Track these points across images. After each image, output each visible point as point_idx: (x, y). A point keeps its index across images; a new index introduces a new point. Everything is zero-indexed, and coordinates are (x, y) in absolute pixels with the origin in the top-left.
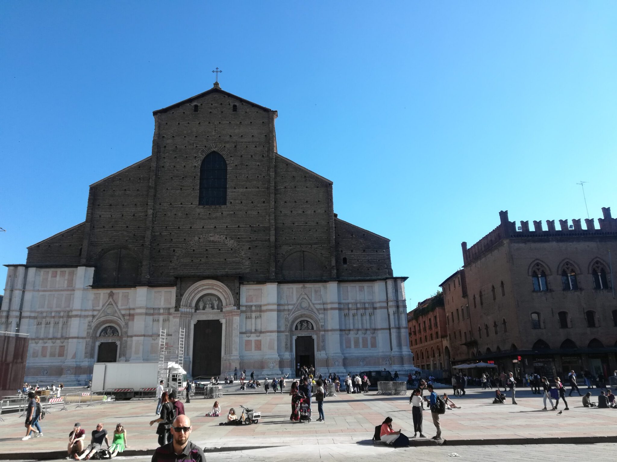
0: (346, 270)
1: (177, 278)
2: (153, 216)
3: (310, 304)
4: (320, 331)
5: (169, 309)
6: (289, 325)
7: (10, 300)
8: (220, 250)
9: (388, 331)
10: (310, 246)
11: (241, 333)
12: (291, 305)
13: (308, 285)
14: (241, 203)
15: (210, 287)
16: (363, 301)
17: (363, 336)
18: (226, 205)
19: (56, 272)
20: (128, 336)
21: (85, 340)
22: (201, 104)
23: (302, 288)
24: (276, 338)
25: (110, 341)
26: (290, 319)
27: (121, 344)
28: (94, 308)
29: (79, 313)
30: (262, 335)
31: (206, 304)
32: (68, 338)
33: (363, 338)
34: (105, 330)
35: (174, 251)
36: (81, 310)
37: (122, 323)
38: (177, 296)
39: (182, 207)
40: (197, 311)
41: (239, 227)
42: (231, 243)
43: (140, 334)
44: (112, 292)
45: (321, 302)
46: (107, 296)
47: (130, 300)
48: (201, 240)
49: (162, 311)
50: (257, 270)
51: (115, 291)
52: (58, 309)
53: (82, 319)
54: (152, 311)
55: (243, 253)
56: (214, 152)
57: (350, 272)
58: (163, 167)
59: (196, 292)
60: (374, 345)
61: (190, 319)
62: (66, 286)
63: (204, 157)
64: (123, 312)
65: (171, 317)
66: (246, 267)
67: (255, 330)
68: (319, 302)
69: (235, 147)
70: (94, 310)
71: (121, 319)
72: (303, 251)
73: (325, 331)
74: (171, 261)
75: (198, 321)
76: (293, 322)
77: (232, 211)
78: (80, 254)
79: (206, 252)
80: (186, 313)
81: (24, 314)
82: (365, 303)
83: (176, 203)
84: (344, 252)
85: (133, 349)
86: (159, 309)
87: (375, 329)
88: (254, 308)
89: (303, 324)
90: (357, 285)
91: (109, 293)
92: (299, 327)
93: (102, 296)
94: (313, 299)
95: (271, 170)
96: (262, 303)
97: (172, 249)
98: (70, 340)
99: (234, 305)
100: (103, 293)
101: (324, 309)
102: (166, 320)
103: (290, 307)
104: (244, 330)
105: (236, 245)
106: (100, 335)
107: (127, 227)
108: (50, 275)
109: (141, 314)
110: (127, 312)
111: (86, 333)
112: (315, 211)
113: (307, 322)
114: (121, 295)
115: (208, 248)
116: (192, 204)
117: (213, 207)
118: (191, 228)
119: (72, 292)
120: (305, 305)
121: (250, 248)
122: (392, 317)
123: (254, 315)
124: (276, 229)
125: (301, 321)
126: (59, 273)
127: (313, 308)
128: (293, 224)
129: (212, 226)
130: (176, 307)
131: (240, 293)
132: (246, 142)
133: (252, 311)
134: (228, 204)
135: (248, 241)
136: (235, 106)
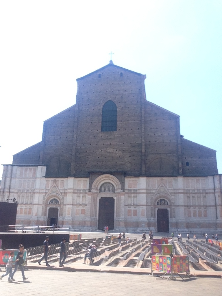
0: (189, 169)
1: (89, 173)
2: (77, 138)
3: (166, 189)
4: (172, 206)
5: (85, 190)
6: (153, 202)
7: (5, 183)
8: (113, 157)
9: (215, 207)
10: (166, 155)
11: (125, 205)
12: (155, 190)
13: (164, 178)
14: (125, 129)
15: (108, 178)
16: (199, 189)
17: (199, 210)
18: (116, 131)
19: (27, 168)
20: (64, 205)
21: (42, 206)
22: (103, 74)
23: (161, 180)
24: (145, 209)
25: (55, 207)
26: (153, 198)
27: (60, 209)
28: (46, 189)
29: (38, 191)
30: (137, 207)
31: (106, 188)
32: (33, 205)
33: (199, 211)
34: (52, 201)
35: (88, 158)
36: (40, 189)
37: (61, 198)
38: (89, 183)
39: (92, 133)
40: (101, 192)
41: (124, 144)
42: (119, 153)
43: (70, 203)
44: (55, 180)
45: (173, 188)
46: (53, 182)
47: (65, 185)
48: (102, 152)
49: (82, 191)
50: (134, 169)
51: (57, 179)
52: (28, 188)
53: (40, 194)
54: (76, 191)
55: (126, 159)
56: (110, 100)
57: (191, 171)
58: (82, 110)
59: (100, 181)
60: (206, 216)
61: (97, 196)
62: (32, 176)
63: (104, 104)
64: (61, 191)
65: (87, 195)
66: (128, 167)
67: (133, 204)
68: (171, 188)
69: (122, 97)
70: (46, 190)
71: (60, 195)
72: (162, 158)
73: (175, 206)
74: (86, 163)
75: (101, 197)
76: (156, 200)
77: (120, 134)
78: (39, 159)
79: (106, 158)
80: (95, 193)
81: (11, 191)
82: (200, 190)
83: (89, 131)
84: (187, 158)
85: (67, 212)
86: (80, 190)
87: (207, 206)
88: (132, 191)
89: (162, 201)
90: (195, 179)
91: (54, 181)
92: (159, 204)
93: (50, 182)
94: (168, 187)
95: (142, 110)
96: (138, 188)
97: (87, 157)
98: (34, 206)
99: (121, 190)
100: (51, 180)
101: (175, 193)
102: (84, 197)
103: (154, 191)
104: (127, 204)
105: (122, 154)
106: (49, 204)
107: (63, 144)
108: (24, 170)
109: (70, 193)
110: (63, 191)
111: (42, 202)
112: (169, 134)
113: (164, 200)
114: (60, 182)
115: (106, 156)
116: (97, 131)
117: (109, 132)
118: (97, 144)
119: (35, 180)
120: (162, 190)
121: (130, 156)
122: (217, 199)
123: (132, 195)
124: (145, 145)
125: (160, 200)
126: (28, 169)
127: (168, 192)
128: (156, 141)
129: (109, 143)
130: (89, 189)
131: (124, 182)
132: (127, 94)
133: (132, 193)
134: (118, 131)
135: (129, 152)
136: (121, 73)
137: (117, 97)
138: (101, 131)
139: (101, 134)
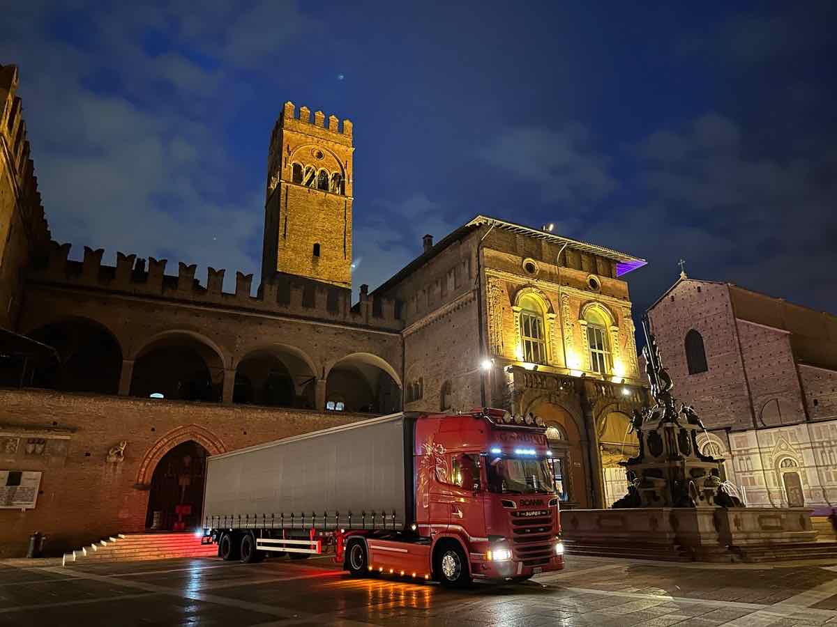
0: (818, 411)
3: (788, 445)
4: (802, 468)
6: (774, 464)
12: (772, 447)
13: (783, 429)
14: (719, 367)
22: (676, 294)
23: (778, 432)
26: (774, 458)
30: (753, 473)
39: (679, 379)
41: (721, 387)
45: (797, 442)
55: (728, 408)
56: (692, 331)
57: (822, 412)
63: (685, 336)
67: (748, 469)
68: (795, 443)
69: (706, 321)
72: (777, 399)
76: (777, 462)
77: (713, 375)
84: (813, 394)
88: (743, 452)
89: (787, 462)
90: (828, 424)
92: (784, 465)
94: (790, 441)
95: (735, 334)
96: (748, 448)
99: (726, 452)
101: (801, 449)
103: (772, 449)
104: (739, 470)
105: (721, 402)
112: (779, 362)
113: (790, 460)
116: (685, 375)
117: (699, 374)
120: (783, 446)
121: (732, 403)
123: (744, 457)
124: (748, 385)
125: (785, 460)
127: (792, 449)
128: (763, 376)
129: (702, 390)
131: (729, 440)
132: (712, 315)
133: (743, 455)
134: (709, 370)
135: (730, 398)
136: (699, 288)
137: (700, 322)
138: (690, 374)
139: (690, 379)
